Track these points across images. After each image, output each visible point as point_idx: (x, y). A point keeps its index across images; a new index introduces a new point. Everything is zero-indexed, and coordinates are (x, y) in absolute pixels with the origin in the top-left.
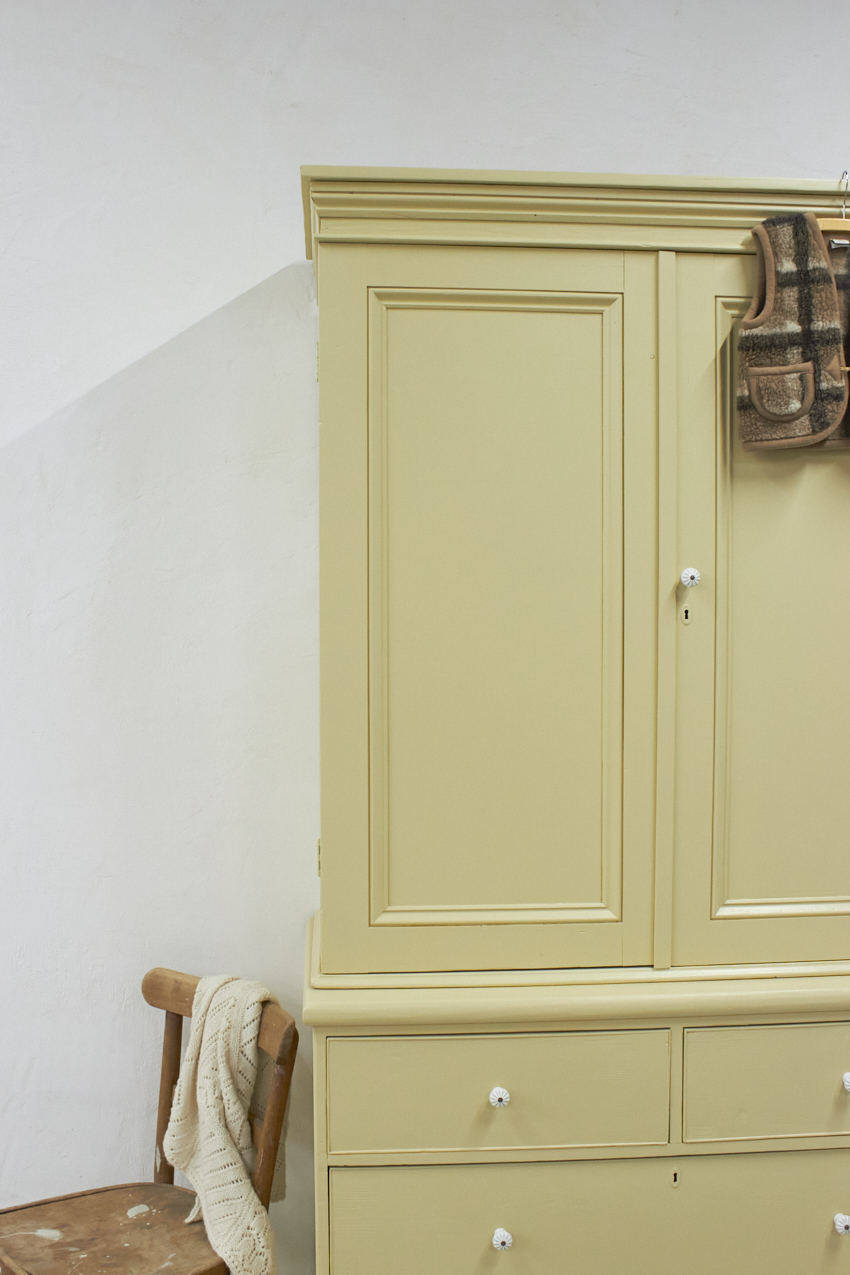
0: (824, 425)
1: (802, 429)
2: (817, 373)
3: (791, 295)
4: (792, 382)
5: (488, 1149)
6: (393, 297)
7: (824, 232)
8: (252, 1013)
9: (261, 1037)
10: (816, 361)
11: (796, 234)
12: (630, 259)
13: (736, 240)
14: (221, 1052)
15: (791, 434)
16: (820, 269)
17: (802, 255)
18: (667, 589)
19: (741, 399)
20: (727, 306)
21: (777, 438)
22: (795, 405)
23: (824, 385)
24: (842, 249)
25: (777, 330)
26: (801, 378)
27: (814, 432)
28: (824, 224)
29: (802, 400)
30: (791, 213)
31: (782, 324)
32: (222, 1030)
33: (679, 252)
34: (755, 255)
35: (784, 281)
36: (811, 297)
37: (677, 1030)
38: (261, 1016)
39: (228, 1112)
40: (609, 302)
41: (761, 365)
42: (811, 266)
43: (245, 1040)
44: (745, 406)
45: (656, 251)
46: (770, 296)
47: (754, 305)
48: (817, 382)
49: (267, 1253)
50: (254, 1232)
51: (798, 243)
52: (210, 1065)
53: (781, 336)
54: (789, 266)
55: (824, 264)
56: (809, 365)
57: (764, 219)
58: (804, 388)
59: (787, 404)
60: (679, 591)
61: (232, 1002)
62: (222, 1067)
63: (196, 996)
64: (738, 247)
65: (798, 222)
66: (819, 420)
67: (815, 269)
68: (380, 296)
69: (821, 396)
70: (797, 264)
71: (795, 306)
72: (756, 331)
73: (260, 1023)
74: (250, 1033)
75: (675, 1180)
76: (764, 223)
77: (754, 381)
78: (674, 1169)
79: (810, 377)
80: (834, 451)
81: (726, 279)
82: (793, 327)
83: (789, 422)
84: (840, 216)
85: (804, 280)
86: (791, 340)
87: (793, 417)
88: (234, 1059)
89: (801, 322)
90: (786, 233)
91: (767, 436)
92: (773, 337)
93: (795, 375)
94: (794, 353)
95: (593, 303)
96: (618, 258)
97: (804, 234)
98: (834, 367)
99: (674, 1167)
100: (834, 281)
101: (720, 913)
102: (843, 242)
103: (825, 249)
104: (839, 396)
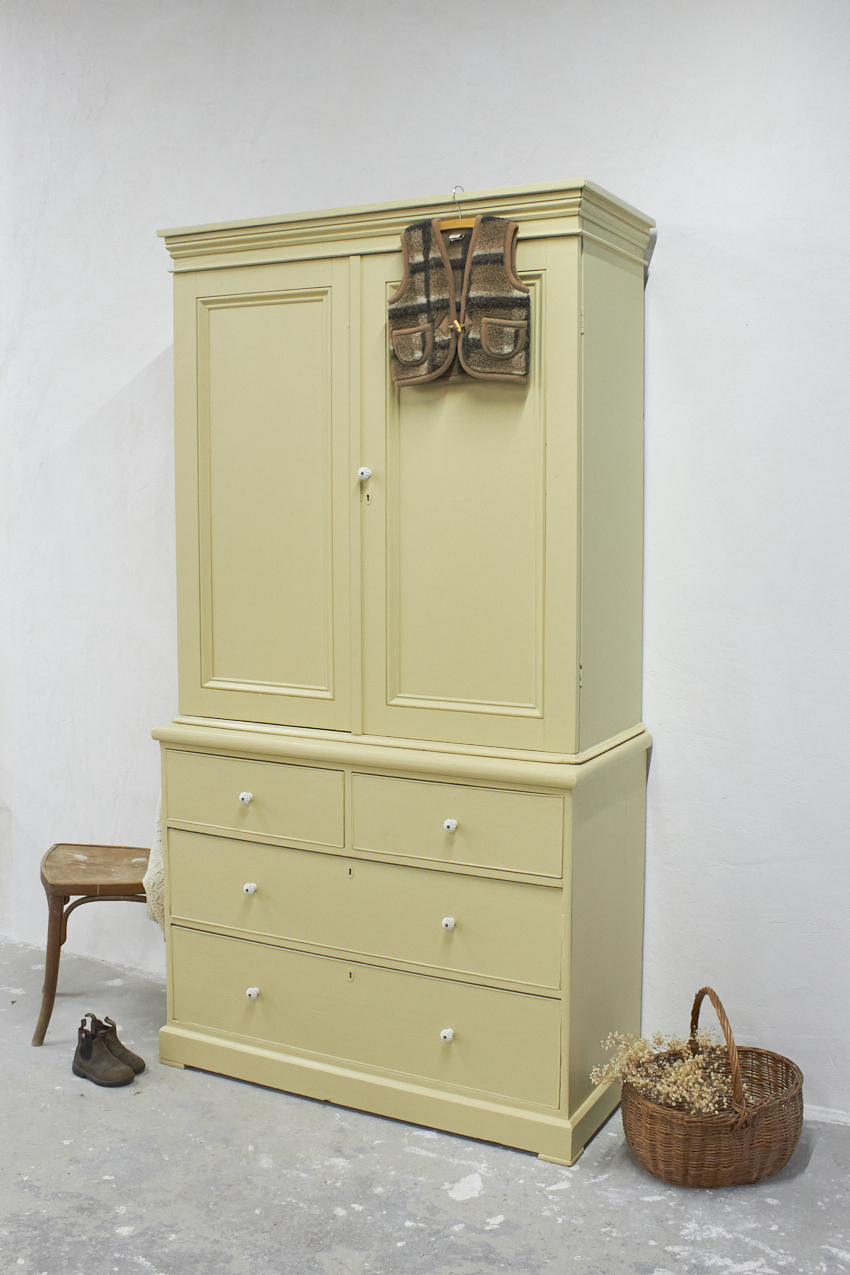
0: (438, 367)
1: (424, 370)
2: (433, 331)
3: (422, 278)
4: (416, 338)
6: (211, 303)
7: (442, 232)
10: (433, 322)
11: (424, 235)
12: (335, 263)
13: (394, 243)
15: (417, 374)
16: (438, 258)
17: (426, 249)
20: (394, 287)
21: (414, 376)
22: (418, 355)
23: (437, 339)
24: (456, 241)
25: (409, 304)
26: (423, 336)
27: (429, 372)
28: (447, 225)
29: (423, 351)
30: (424, 220)
31: (413, 299)
33: (362, 255)
34: (407, 248)
35: (414, 269)
36: (429, 278)
40: (326, 293)
41: (402, 328)
42: (431, 256)
45: (347, 256)
48: (433, 337)
51: (424, 241)
53: (413, 307)
54: (419, 258)
55: (441, 254)
56: (430, 325)
57: (406, 227)
58: (424, 342)
59: (412, 354)
60: (362, 484)
65: (425, 226)
66: (433, 364)
67: (433, 259)
68: (204, 303)
69: (435, 347)
70: (424, 256)
71: (422, 285)
75: (350, 874)
76: (407, 229)
77: (394, 340)
78: (349, 866)
79: (429, 334)
81: (391, 270)
82: (422, 300)
83: (416, 366)
84: (453, 218)
85: (427, 266)
86: (422, 309)
87: (418, 364)
89: (426, 296)
90: (417, 235)
91: (404, 376)
92: (405, 309)
93: (418, 334)
94: (421, 318)
95: (317, 294)
96: (328, 262)
97: (429, 234)
98: (444, 326)
99: (350, 864)
100: (448, 265)
101: (393, 702)
102: (458, 236)
103: (442, 243)
104: (445, 346)
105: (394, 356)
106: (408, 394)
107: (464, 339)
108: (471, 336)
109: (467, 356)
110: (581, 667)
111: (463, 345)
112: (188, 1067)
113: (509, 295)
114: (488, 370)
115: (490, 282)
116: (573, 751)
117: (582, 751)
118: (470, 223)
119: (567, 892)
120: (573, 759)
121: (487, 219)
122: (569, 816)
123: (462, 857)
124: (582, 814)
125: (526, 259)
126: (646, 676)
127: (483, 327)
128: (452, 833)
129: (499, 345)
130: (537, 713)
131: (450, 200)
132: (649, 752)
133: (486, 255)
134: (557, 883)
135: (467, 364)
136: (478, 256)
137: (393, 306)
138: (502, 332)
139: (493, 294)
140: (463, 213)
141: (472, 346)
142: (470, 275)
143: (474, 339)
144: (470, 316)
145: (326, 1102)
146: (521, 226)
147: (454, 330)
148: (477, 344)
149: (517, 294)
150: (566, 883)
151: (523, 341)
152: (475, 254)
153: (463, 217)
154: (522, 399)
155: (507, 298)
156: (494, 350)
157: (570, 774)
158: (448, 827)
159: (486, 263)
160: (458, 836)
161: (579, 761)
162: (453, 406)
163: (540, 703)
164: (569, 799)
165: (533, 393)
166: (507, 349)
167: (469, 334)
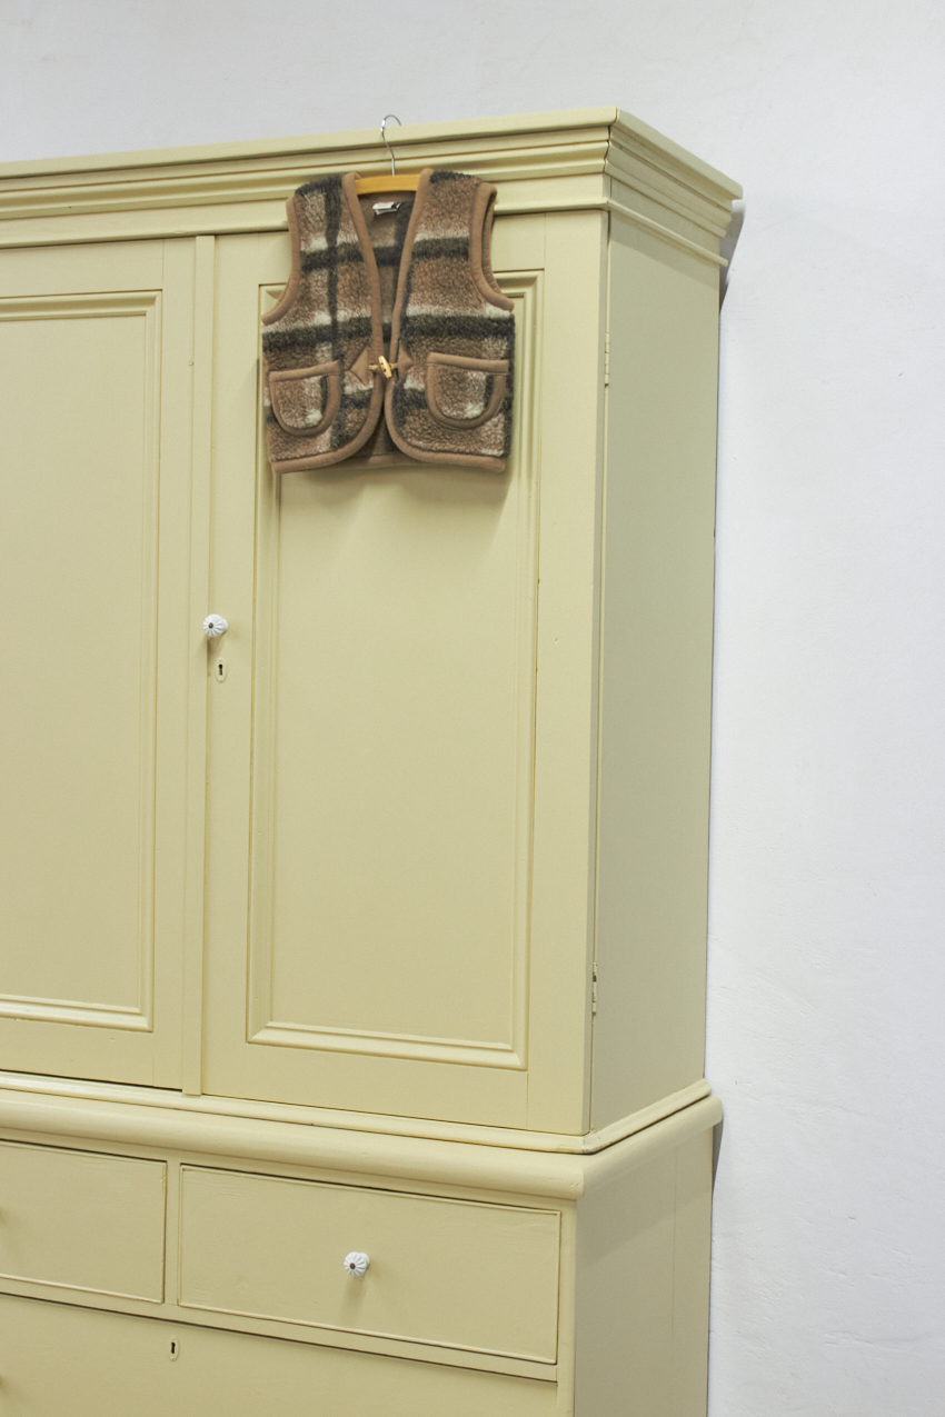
1: (325, 443)
2: (342, 375)
3: (322, 279)
4: (311, 387)
7: (362, 197)
10: (342, 358)
11: (328, 199)
12: (170, 246)
15: (311, 451)
16: (347, 245)
17: (333, 228)
20: (273, 294)
21: (304, 455)
22: (314, 416)
23: (349, 389)
24: (386, 215)
25: (300, 324)
26: (324, 383)
27: (334, 448)
28: (370, 186)
29: (323, 409)
30: (329, 175)
31: (307, 317)
33: (217, 235)
34: (298, 226)
35: (314, 263)
36: (337, 280)
37: (173, 1163)
40: (151, 301)
41: (286, 368)
42: (340, 241)
45: (191, 236)
48: (340, 386)
51: (328, 212)
53: (307, 331)
54: (319, 243)
55: (357, 238)
56: (336, 364)
57: (296, 187)
58: (325, 395)
59: (304, 415)
65: (330, 187)
66: (340, 433)
67: (344, 245)
69: (345, 403)
70: (328, 240)
71: (323, 292)
75: (173, 1351)
76: (298, 191)
77: (272, 388)
78: (173, 1338)
79: (333, 379)
81: (270, 263)
82: (322, 318)
83: (310, 436)
84: (387, 172)
85: (333, 259)
86: (322, 335)
87: (313, 432)
90: (317, 202)
91: (287, 454)
92: (293, 335)
93: (316, 378)
94: (321, 350)
95: (137, 303)
96: (156, 247)
97: (338, 201)
98: (361, 365)
100: (370, 258)
101: (258, 1037)
102: (388, 205)
103: (360, 219)
104: (362, 402)
105: (271, 418)
106: (295, 485)
107: (396, 391)
108: (409, 384)
109: (401, 420)
110: (595, 979)
111: (395, 401)
113: (477, 313)
114: (437, 445)
115: (444, 288)
116: (579, 1131)
117: (595, 1130)
118: (411, 183)
119: (564, 1392)
120: (579, 1144)
121: (441, 176)
122: (569, 1250)
123: (375, 1322)
124: (592, 1247)
125: (509, 249)
126: (711, 994)
127: (430, 369)
128: (359, 1278)
129: (457, 401)
130: (514, 1060)
131: (376, 139)
132: (717, 1132)
133: (437, 242)
134: (548, 1373)
135: (401, 434)
136: (425, 242)
137: (271, 328)
138: (464, 380)
139: (450, 311)
140: (399, 164)
141: (410, 403)
142: (410, 275)
143: (413, 391)
144: (407, 349)
147: (378, 374)
148: (418, 400)
149: (491, 311)
150: (563, 1373)
151: (502, 396)
152: (418, 238)
153: (399, 171)
154: (497, 500)
155: (473, 319)
156: (448, 411)
157: (571, 1172)
158: (353, 1266)
159: (437, 255)
160: (369, 1282)
161: (590, 1148)
163: (522, 1042)
164: (570, 1219)
165: (517, 488)
166: (473, 410)
167: (404, 381)
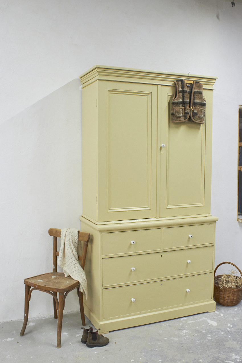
0: (186, 118)
1: (182, 119)
2: (185, 109)
3: (181, 94)
5: (131, 252)
6: (111, 91)
7: (186, 83)
8: (77, 234)
9: (79, 238)
10: (185, 107)
11: (182, 83)
13: (171, 84)
14: (71, 242)
15: (180, 120)
16: (186, 90)
17: (183, 87)
18: (159, 148)
19: (172, 113)
20: (169, 96)
21: (178, 121)
22: (181, 115)
23: (186, 111)
24: (189, 86)
25: (179, 101)
26: (182, 110)
27: (184, 120)
29: (182, 114)
30: (181, 79)
32: (71, 238)
33: (161, 85)
34: (175, 86)
35: (180, 92)
36: (184, 95)
37: (162, 228)
38: (78, 234)
39: (74, 254)
40: (149, 94)
41: (176, 107)
42: (184, 89)
43: (76, 239)
44: (172, 114)
45: (158, 85)
46: (177, 94)
47: (174, 96)
48: (185, 111)
49: (86, 279)
50: (83, 276)
51: (182, 85)
52: (69, 245)
54: (180, 89)
55: (186, 89)
56: (184, 107)
57: (176, 80)
58: (183, 111)
59: (180, 114)
61: (72, 232)
62: (72, 245)
63: (61, 233)
64: (172, 85)
65: (182, 81)
66: (185, 117)
68: (109, 91)
69: (186, 113)
70: (182, 89)
71: (181, 96)
72: (175, 101)
73: (78, 236)
74: (77, 238)
75: (162, 256)
76: (176, 81)
77: (175, 110)
79: (184, 110)
80: (187, 123)
81: (169, 91)
82: (181, 100)
83: (180, 118)
84: (188, 80)
85: (183, 92)
86: (181, 103)
88: (74, 243)
89: (182, 99)
90: (180, 83)
93: (181, 109)
94: (181, 105)
95: (146, 94)
96: (151, 86)
98: (188, 108)
99: (161, 254)
100: (187, 92)
101: (167, 208)
103: (186, 86)
104: (188, 113)
106: (172, 125)
108: (195, 111)
109: (193, 117)
111: (192, 113)
112: (110, 332)
113: (203, 102)
115: (199, 98)
116: (210, 213)
118: (192, 82)
120: (210, 215)
121: (197, 82)
122: (215, 228)
123: (191, 244)
125: (205, 93)
127: (198, 110)
128: (189, 238)
129: (201, 114)
130: (202, 205)
131: (188, 75)
133: (198, 91)
135: (194, 119)
138: (202, 111)
139: (200, 102)
141: (195, 114)
142: (194, 96)
144: (194, 106)
145: (156, 323)
146: (203, 85)
147: (190, 110)
152: (195, 91)
153: (190, 80)
154: (199, 128)
155: (202, 103)
156: (200, 116)
159: (198, 93)
160: (191, 239)
162: (183, 129)
164: (215, 224)
165: (202, 127)
166: (202, 116)
167: (194, 111)
